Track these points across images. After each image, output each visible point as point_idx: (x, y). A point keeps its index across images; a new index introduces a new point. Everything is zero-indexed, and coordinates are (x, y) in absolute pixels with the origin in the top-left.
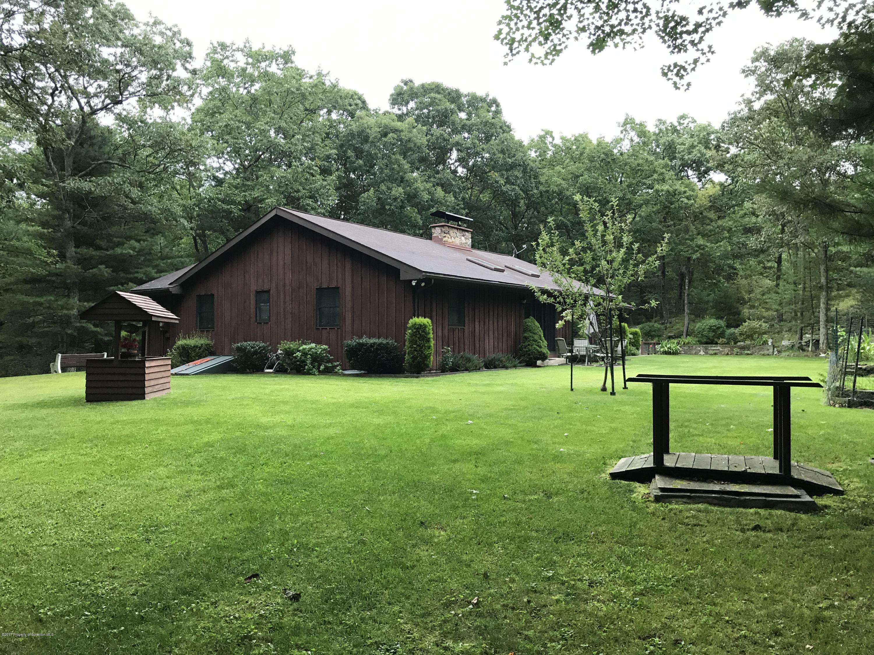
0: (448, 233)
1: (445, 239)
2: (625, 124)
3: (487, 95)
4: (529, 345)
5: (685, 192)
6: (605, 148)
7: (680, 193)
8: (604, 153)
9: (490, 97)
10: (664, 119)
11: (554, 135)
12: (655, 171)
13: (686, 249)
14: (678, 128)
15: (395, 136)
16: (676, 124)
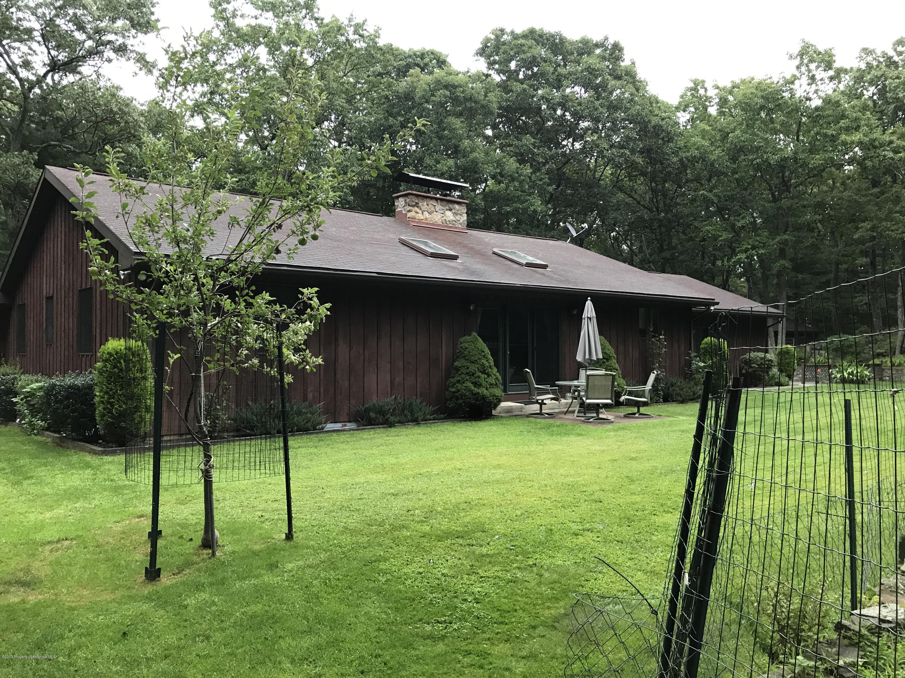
0: (417, 205)
1: (409, 215)
2: (801, 55)
3: (606, 39)
4: (458, 381)
5: (891, 142)
6: (765, 90)
7: (882, 145)
8: (762, 97)
9: (611, 41)
10: (871, 47)
11: (706, 85)
12: (843, 116)
13: (896, 227)
14: (896, 58)
15: (448, 93)
16: (891, 53)
